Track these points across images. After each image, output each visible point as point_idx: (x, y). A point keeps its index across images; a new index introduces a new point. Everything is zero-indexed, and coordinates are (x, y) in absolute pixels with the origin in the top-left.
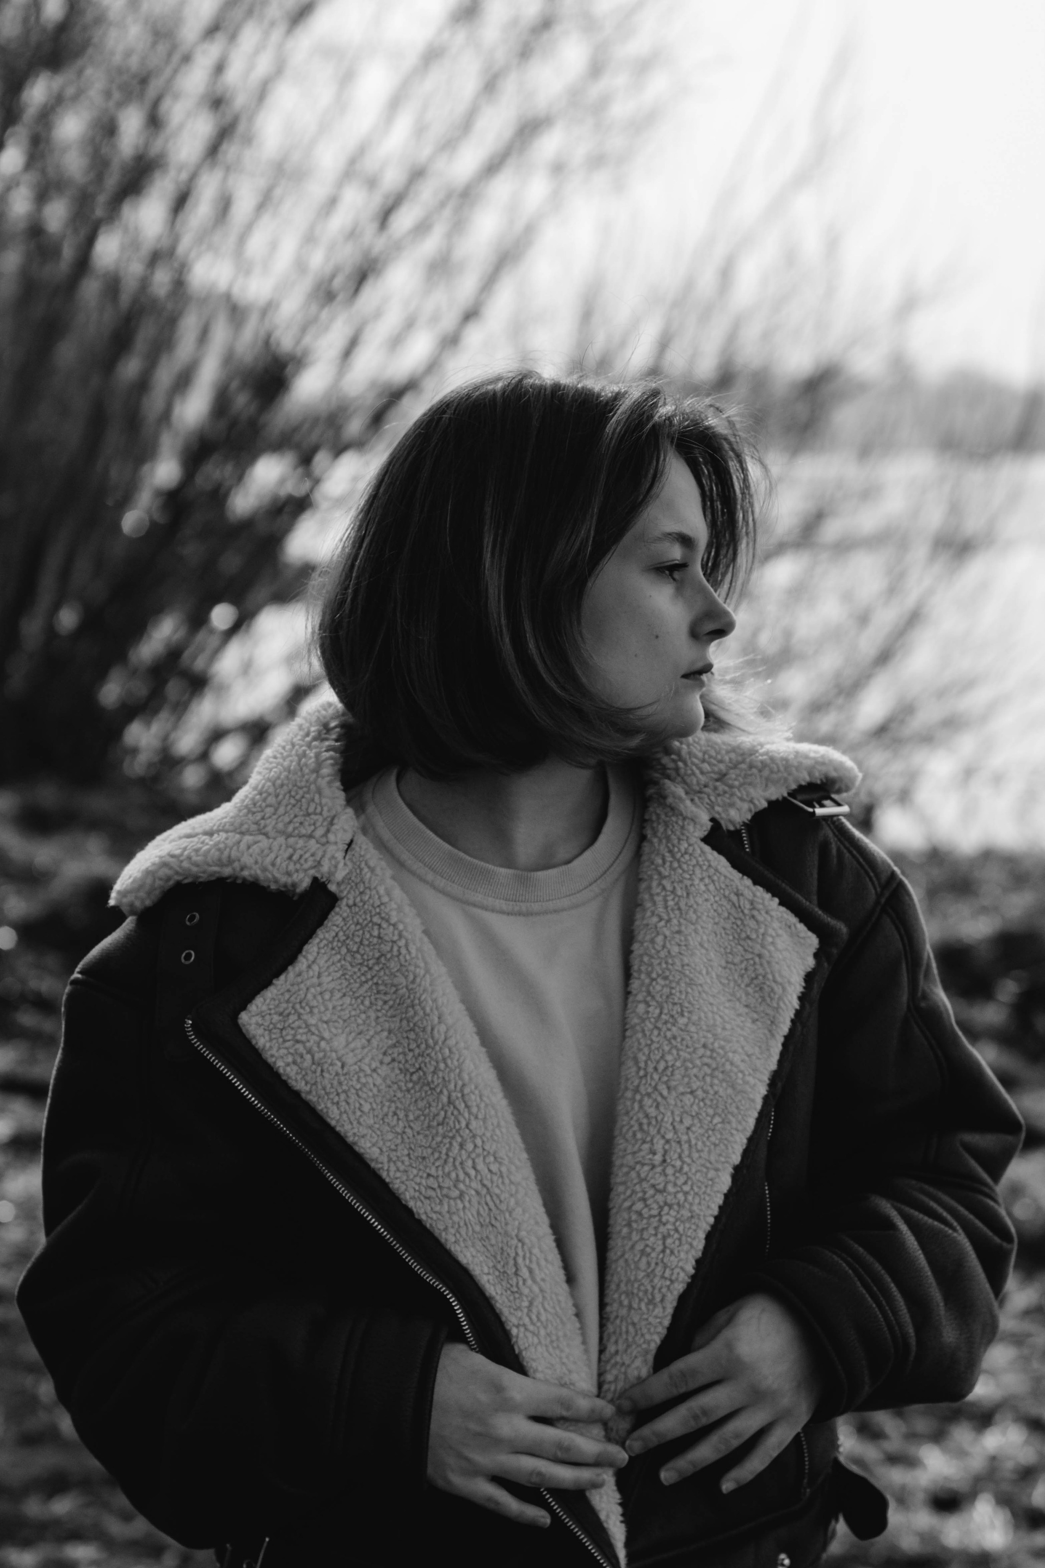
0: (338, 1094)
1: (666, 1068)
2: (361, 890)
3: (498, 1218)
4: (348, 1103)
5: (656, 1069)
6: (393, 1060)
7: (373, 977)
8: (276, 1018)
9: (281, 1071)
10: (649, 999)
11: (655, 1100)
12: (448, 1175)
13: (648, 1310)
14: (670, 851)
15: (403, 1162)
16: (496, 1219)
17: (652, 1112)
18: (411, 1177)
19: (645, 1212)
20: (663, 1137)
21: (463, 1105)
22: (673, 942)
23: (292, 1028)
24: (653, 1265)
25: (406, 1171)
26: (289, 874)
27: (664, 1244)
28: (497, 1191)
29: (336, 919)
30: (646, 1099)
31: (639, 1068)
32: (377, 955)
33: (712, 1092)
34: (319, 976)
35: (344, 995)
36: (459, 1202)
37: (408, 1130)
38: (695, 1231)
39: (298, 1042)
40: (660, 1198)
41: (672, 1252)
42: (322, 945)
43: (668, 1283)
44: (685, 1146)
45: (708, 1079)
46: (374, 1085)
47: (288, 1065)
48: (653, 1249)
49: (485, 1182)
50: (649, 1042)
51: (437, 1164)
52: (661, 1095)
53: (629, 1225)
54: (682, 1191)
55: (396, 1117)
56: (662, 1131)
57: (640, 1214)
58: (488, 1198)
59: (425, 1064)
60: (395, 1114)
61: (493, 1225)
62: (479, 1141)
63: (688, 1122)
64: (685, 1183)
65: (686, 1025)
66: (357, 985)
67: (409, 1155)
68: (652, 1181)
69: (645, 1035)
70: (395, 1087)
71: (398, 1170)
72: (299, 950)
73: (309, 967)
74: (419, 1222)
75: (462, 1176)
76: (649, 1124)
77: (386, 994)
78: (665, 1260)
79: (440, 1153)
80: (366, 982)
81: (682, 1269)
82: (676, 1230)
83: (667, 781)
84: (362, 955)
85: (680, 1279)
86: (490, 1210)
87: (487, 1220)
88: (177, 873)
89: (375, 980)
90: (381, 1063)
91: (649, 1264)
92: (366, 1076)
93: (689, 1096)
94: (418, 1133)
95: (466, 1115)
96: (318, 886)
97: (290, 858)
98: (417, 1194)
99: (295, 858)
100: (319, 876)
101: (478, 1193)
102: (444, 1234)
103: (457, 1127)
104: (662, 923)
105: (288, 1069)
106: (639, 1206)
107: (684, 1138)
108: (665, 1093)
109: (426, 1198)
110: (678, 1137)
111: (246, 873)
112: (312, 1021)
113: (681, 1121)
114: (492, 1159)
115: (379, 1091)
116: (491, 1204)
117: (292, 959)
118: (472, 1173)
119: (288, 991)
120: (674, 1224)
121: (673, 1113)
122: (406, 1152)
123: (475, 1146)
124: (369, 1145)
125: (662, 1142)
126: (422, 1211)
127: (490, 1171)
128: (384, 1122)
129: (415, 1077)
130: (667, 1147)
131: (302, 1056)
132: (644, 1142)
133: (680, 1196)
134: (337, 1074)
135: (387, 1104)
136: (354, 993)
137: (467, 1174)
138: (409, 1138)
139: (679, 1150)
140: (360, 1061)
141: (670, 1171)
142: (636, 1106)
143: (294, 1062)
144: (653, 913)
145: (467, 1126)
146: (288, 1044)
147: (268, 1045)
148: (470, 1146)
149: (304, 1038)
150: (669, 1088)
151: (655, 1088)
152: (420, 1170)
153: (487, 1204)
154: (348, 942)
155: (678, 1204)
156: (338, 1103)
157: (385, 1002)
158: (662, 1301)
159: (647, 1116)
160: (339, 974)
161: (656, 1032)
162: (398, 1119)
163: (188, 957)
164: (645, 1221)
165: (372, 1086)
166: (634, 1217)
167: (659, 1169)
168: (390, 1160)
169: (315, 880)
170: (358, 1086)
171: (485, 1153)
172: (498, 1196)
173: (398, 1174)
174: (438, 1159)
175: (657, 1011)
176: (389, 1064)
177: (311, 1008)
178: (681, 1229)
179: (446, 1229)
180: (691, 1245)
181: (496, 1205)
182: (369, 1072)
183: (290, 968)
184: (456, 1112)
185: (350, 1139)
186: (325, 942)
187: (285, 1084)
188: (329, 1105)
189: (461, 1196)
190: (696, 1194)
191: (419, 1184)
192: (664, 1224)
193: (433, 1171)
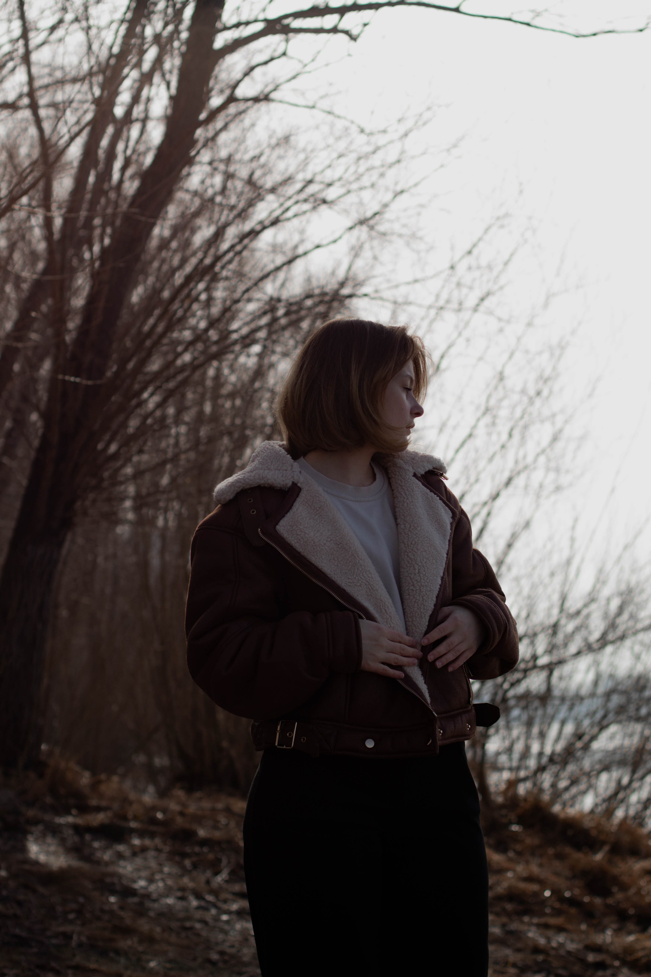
0: (314, 553)
1: (415, 543)
2: (309, 486)
3: (373, 593)
4: (317, 556)
5: (411, 544)
6: (331, 540)
7: (319, 513)
8: (289, 527)
9: (293, 545)
10: (405, 522)
11: (413, 553)
12: (355, 578)
13: (420, 620)
14: (403, 479)
15: (339, 575)
16: (372, 593)
17: (413, 557)
18: (343, 579)
19: (414, 589)
20: (418, 565)
21: (356, 555)
22: (411, 505)
23: (295, 530)
24: (420, 606)
25: (340, 577)
26: (283, 481)
27: (423, 598)
28: (372, 583)
29: (302, 495)
30: (409, 553)
31: (405, 544)
32: (320, 506)
33: (431, 552)
34: (301, 513)
35: (310, 519)
36: (360, 587)
37: (339, 564)
38: (432, 595)
39: (298, 535)
40: (419, 584)
41: (426, 601)
42: (300, 503)
43: (426, 611)
44: (426, 568)
45: (429, 548)
46: (325, 549)
47: (295, 543)
48: (419, 600)
49: (367, 580)
50: (407, 536)
51: (351, 575)
52: (415, 551)
53: (409, 595)
54: (426, 581)
55: (334, 560)
56: (417, 563)
57: (413, 590)
58: (369, 586)
59: (343, 541)
60: (334, 559)
61: (371, 595)
62: (363, 567)
63: (425, 560)
64: (427, 579)
65: (420, 530)
66: (314, 516)
67: (340, 572)
68: (416, 579)
69: (405, 534)
70: (333, 550)
71: (338, 577)
72: (292, 505)
73: (297, 510)
74: (348, 593)
75: (360, 579)
76: (412, 561)
77: (324, 518)
78: (424, 604)
79: (351, 571)
80: (317, 515)
81: (430, 606)
82: (426, 594)
83: (396, 459)
84: (314, 506)
85: (430, 609)
86: (370, 590)
87: (369, 594)
88: (244, 484)
89: (320, 514)
90: (327, 541)
91: (418, 605)
92: (322, 546)
93: (424, 552)
94: (343, 565)
95: (358, 559)
96: (294, 485)
97: (282, 476)
98: (346, 585)
99: (284, 476)
100: (294, 481)
101: (366, 584)
102: (357, 597)
103: (356, 562)
104: (405, 499)
105: (296, 544)
106: (412, 587)
107: (425, 565)
108: (416, 551)
109: (349, 586)
110: (423, 565)
111: (269, 481)
112: (302, 527)
113: (423, 560)
114: (368, 573)
115: (327, 551)
116: (370, 588)
117: (290, 508)
118: (363, 577)
119: (292, 518)
120: (425, 592)
121: (420, 557)
122: (339, 571)
123: (362, 569)
124: (327, 569)
125: (417, 566)
126: (349, 590)
127: (368, 577)
128: (330, 562)
129: (340, 546)
130: (420, 567)
131: (300, 540)
132: (411, 567)
133: (426, 583)
134: (312, 546)
135: (330, 556)
136: (313, 518)
137: (361, 578)
138: (340, 567)
139: (423, 569)
140: (320, 541)
141: (421, 575)
142: (406, 556)
143: (297, 542)
144: (401, 497)
145: (359, 563)
146: (295, 536)
147: (288, 536)
148: (360, 569)
149: (299, 533)
150: (417, 549)
151: (412, 550)
152: (345, 577)
153: (369, 588)
154: (308, 502)
155: (426, 586)
156: (314, 556)
157: (325, 521)
158: (424, 617)
159: (411, 559)
160: (307, 512)
161: (410, 532)
162: (335, 561)
163: (253, 512)
164: (415, 592)
165: (324, 550)
166: (410, 591)
167: (418, 575)
168: (334, 574)
169: (293, 482)
170: (320, 550)
171: (366, 571)
172: (372, 585)
173: (338, 578)
174: (351, 573)
175: (409, 526)
176: (330, 541)
177: (301, 523)
178: (428, 594)
179: (357, 595)
180: (432, 599)
181: (372, 588)
182: (323, 545)
183: (290, 511)
184: (354, 558)
185: (320, 567)
186: (300, 502)
187: (295, 550)
188: (311, 556)
189: (360, 586)
190: (431, 583)
191: (346, 581)
192: (422, 592)
193: (350, 577)
